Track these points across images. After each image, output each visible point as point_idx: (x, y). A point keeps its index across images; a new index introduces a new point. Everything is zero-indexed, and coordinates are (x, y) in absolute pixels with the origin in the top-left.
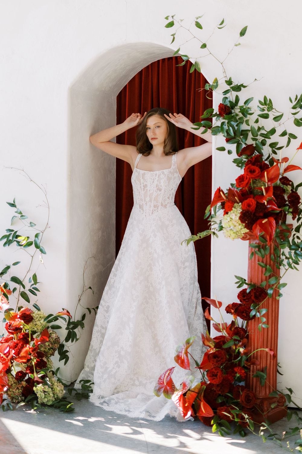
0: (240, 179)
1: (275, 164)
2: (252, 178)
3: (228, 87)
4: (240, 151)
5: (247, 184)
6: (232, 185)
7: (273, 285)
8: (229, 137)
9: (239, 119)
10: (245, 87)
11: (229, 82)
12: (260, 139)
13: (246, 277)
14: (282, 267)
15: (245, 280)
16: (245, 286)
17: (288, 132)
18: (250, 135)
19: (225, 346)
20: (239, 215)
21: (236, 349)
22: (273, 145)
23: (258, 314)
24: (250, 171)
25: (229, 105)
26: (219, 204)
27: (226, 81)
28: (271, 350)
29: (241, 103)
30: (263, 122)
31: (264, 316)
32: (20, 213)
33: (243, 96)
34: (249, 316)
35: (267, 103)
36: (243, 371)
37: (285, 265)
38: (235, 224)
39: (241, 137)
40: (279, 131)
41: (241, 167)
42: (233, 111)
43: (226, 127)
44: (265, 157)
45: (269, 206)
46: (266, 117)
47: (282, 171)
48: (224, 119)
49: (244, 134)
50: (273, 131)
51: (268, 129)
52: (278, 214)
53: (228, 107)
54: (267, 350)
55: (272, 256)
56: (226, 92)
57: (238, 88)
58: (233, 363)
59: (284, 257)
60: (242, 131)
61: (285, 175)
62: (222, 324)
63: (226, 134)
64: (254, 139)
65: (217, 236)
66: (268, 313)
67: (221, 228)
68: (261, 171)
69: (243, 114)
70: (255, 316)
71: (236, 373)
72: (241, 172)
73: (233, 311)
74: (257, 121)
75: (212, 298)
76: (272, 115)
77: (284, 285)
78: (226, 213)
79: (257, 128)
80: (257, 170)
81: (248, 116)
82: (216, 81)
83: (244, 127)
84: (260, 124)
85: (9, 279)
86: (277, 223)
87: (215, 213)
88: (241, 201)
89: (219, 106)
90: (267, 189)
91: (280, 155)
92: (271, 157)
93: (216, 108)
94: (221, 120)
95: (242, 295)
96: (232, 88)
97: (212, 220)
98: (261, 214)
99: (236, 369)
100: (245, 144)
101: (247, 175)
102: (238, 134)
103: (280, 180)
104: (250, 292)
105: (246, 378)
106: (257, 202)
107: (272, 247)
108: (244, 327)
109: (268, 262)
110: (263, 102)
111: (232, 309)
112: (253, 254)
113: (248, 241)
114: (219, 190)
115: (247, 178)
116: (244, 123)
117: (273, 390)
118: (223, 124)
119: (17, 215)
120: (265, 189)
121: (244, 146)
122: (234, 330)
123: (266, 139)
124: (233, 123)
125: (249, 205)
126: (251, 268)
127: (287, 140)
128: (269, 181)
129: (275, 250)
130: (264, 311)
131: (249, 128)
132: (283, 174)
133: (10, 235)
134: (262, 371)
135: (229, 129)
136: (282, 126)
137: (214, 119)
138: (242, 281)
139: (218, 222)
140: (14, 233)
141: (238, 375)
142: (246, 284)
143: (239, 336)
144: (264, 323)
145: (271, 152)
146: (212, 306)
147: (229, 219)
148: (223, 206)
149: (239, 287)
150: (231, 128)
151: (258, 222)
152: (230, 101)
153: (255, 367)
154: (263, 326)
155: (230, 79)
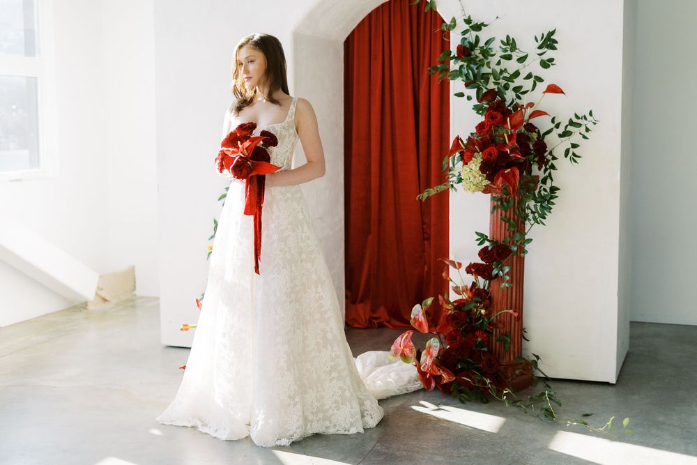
0: (480, 127)
1: (519, 109)
2: (493, 124)
3: (467, 27)
4: (481, 96)
5: (488, 131)
6: (472, 134)
7: (517, 241)
8: (468, 81)
9: (479, 61)
10: (485, 26)
11: (468, 21)
12: (503, 82)
13: (487, 233)
14: (527, 222)
15: (487, 237)
16: (487, 244)
17: (534, 74)
18: (492, 79)
19: (466, 308)
20: (479, 165)
21: (477, 311)
22: (516, 89)
23: (501, 272)
24: (490, 117)
25: (468, 46)
26: (457, 154)
27: (465, 20)
28: (515, 311)
29: (482, 44)
30: (505, 63)
31: (507, 274)
33: (484, 36)
34: (492, 275)
35: (510, 44)
36: (485, 336)
37: (531, 220)
38: (476, 174)
39: (482, 81)
40: (524, 74)
41: (482, 114)
42: (473, 53)
43: (465, 71)
44: (508, 103)
45: (512, 155)
46: (509, 58)
47: (526, 117)
48: (462, 61)
49: (485, 77)
50: (517, 74)
51: (511, 71)
52: (521, 164)
53: (467, 48)
54: (511, 311)
55: (516, 210)
56: (465, 32)
57: (478, 27)
58: (474, 326)
59: (530, 211)
60: (483, 74)
61: (530, 121)
62: (462, 287)
63: (465, 78)
64: (495, 83)
65: (456, 190)
66: (511, 270)
67: (460, 180)
68: (504, 117)
69: (483, 55)
70: (497, 275)
71: (477, 337)
72: (482, 119)
73: (473, 270)
74: (499, 63)
75: (450, 259)
76: (515, 55)
77: (530, 240)
78: (465, 164)
79: (499, 71)
80: (499, 116)
81: (489, 57)
82: (454, 20)
83: (485, 70)
84: (502, 67)
86: (521, 173)
87: (454, 165)
88: (481, 150)
89: (458, 48)
90: (510, 137)
91: (525, 100)
92: (514, 103)
93: (454, 50)
94: (460, 63)
95: (483, 253)
96: (471, 27)
97: (451, 173)
98: (504, 164)
99: (477, 333)
100: (486, 88)
101: (488, 121)
102: (479, 78)
103: (525, 127)
104: (491, 249)
105: (488, 343)
106: (499, 151)
107: (516, 201)
108: (486, 289)
109: (512, 217)
110: (506, 41)
111: (473, 269)
112: (494, 208)
113: (490, 195)
114: (458, 139)
115: (488, 125)
116: (485, 66)
117: (518, 356)
118: (461, 67)
120: (508, 136)
121: (485, 91)
122: (475, 292)
123: (509, 83)
124: (472, 66)
125: (490, 154)
126: (493, 223)
127: (533, 82)
128: (512, 128)
129: (518, 203)
130: (507, 269)
131: (490, 71)
132: (528, 120)
134: (506, 335)
135: (468, 71)
136: (527, 67)
137: (452, 62)
138: (482, 238)
139: (457, 174)
141: (479, 340)
142: (488, 240)
143: (481, 298)
144: (507, 282)
145: (515, 97)
146: (451, 267)
147: (468, 170)
148: (462, 157)
149: (480, 244)
150: (470, 71)
151: (501, 172)
152: (469, 42)
153: (498, 330)
154: (506, 285)
155: (469, 17)
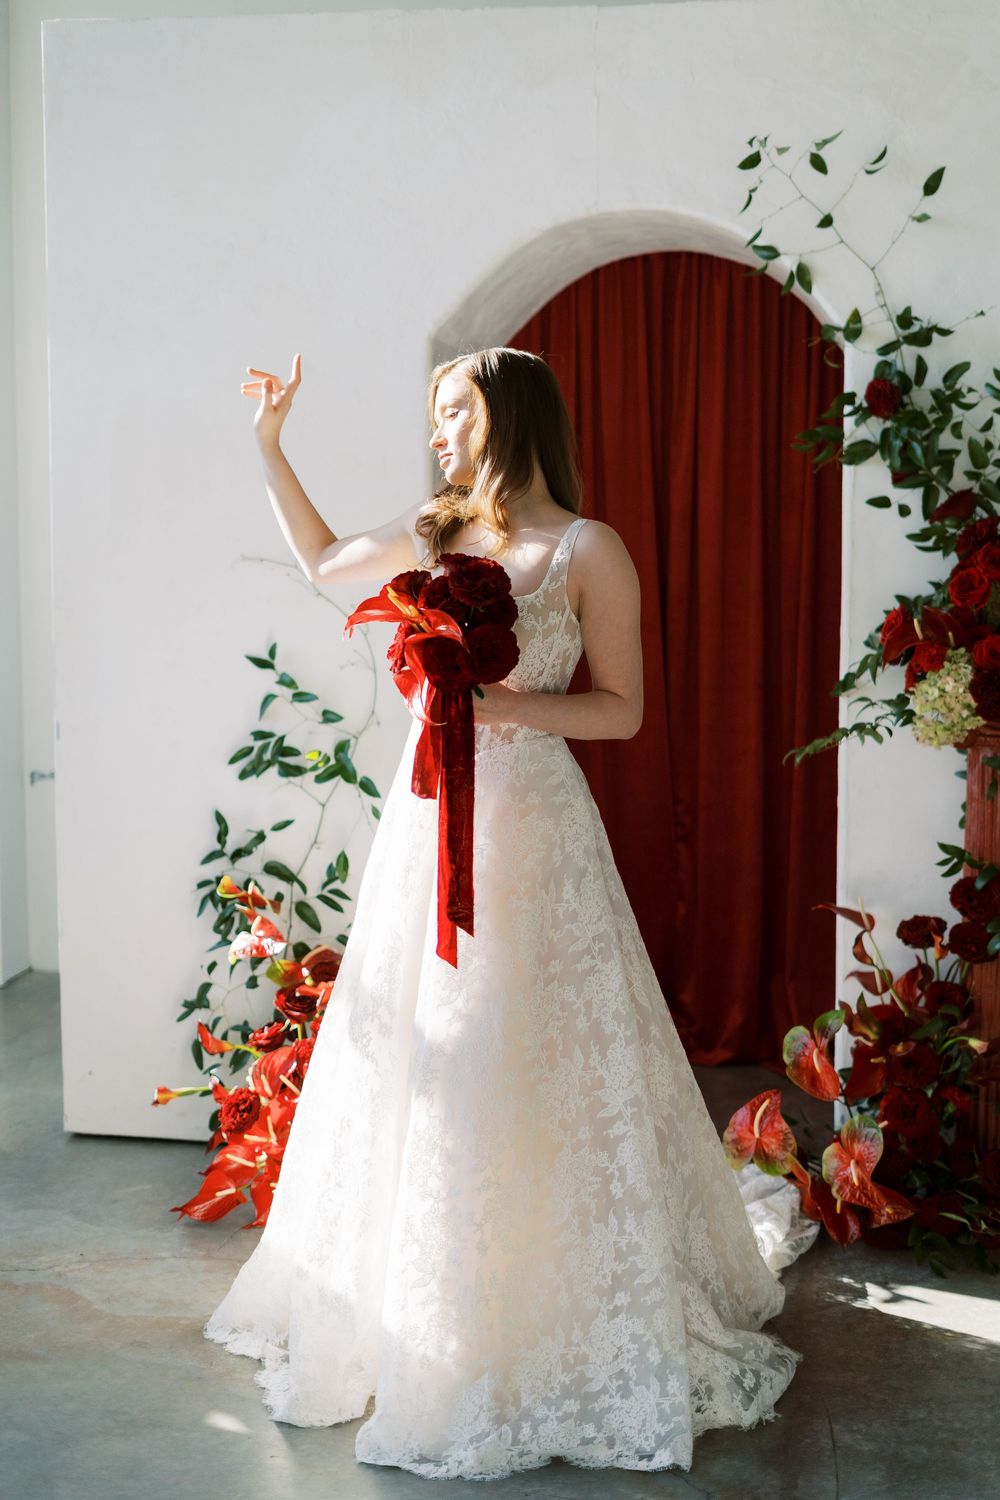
32: (291, 684)
63: (897, 462)
85: (260, 868)
119: (280, 689)
133: (263, 748)
140: (277, 742)
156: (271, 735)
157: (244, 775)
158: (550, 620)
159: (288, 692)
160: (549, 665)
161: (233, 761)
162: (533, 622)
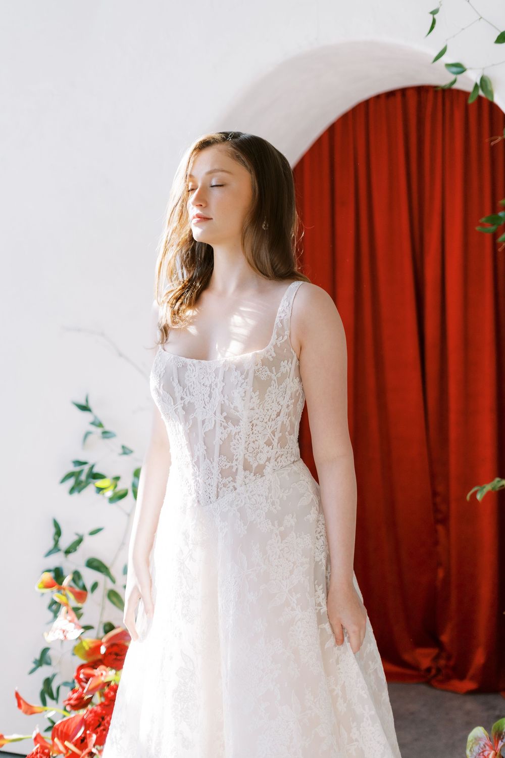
32: (99, 425)
85: (83, 562)
119: (93, 429)
133: (80, 472)
140: (90, 468)
156: (85, 463)
157: (72, 491)
158: (282, 370)
159: (99, 431)
160: (285, 407)
161: (63, 481)
162: (269, 372)
